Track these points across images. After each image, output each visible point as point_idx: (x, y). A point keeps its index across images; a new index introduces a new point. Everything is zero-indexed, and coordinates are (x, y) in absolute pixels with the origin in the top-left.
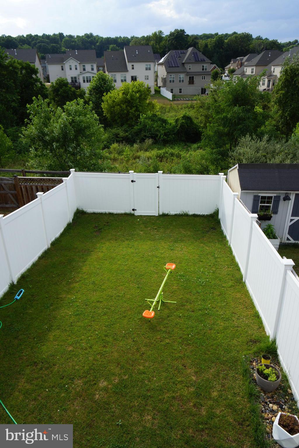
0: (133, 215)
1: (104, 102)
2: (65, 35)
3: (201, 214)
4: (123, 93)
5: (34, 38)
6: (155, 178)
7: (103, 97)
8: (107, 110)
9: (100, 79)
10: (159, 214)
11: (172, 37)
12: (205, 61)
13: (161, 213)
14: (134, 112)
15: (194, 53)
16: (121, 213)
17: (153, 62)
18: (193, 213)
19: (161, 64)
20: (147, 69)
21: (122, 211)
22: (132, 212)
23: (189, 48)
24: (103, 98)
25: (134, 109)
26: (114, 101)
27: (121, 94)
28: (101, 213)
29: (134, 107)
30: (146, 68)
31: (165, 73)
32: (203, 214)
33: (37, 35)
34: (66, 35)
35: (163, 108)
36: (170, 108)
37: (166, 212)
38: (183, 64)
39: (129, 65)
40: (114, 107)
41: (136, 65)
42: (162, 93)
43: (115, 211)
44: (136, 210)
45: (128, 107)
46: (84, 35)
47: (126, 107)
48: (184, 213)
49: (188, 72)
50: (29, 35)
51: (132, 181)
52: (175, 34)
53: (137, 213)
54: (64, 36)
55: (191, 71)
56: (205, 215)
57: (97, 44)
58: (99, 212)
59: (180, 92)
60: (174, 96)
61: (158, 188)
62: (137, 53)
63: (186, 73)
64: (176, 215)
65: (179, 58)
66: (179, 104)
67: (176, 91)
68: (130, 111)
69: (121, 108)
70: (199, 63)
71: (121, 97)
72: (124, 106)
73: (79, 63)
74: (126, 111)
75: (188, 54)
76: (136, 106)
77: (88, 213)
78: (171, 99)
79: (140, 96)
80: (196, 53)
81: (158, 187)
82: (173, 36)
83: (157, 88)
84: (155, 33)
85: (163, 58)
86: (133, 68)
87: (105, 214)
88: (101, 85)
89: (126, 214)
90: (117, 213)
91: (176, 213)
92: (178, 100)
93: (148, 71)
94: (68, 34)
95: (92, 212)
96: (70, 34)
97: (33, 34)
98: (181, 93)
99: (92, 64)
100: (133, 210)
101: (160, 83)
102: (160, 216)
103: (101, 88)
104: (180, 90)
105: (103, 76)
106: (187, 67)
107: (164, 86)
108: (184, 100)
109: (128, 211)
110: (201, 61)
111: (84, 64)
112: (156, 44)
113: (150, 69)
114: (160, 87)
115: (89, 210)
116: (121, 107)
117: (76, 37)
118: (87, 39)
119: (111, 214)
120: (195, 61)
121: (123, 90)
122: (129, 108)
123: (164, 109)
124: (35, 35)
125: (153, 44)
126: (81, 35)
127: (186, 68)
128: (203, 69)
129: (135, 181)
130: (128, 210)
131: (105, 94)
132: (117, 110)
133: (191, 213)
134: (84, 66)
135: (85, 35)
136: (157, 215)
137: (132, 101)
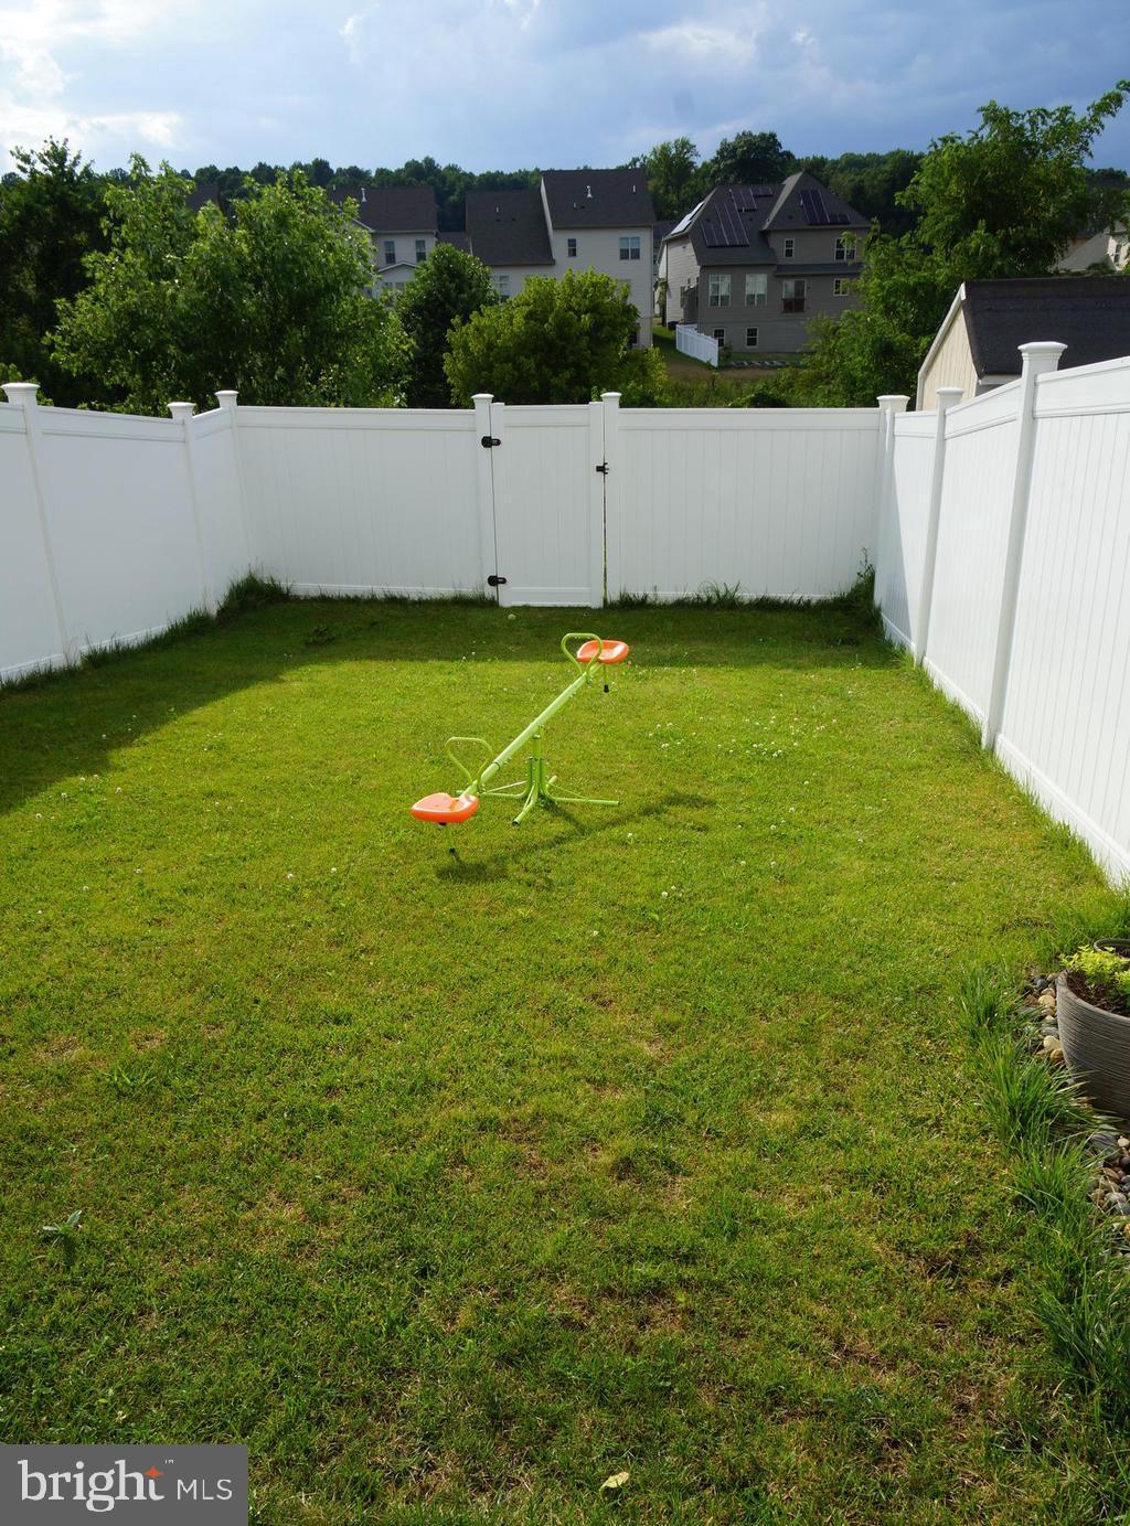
0: (493, 604)
1: (450, 351)
2: (334, 167)
3: (796, 597)
4: (530, 316)
5: (224, 178)
6: (588, 426)
7: (449, 331)
8: (462, 379)
9: (442, 273)
10: (605, 601)
11: (729, 162)
12: (848, 223)
13: (614, 596)
14: (565, 387)
15: (805, 195)
16: (438, 597)
17: (650, 226)
18: (760, 595)
19: (681, 239)
20: (624, 255)
21: (446, 590)
22: (489, 591)
23: (789, 179)
24: (450, 335)
25: (567, 374)
26: (490, 346)
27: (519, 319)
28: (352, 596)
29: (567, 367)
30: (621, 250)
31: (695, 270)
32: (805, 599)
33: (236, 168)
34: (340, 170)
35: (683, 390)
36: (708, 390)
37: (637, 592)
38: (765, 235)
39: (558, 242)
40: (491, 367)
41: (584, 240)
42: (682, 347)
43: (413, 590)
44: (504, 581)
45: (544, 367)
46: (402, 166)
47: (538, 366)
48: (717, 592)
49: (780, 267)
50: (207, 169)
51: (488, 442)
52: (740, 150)
53: (509, 597)
54: (332, 171)
55: (794, 260)
56: (814, 602)
57: (452, 198)
58: (343, 594)
59: (752, 342)
60: (726, 354)
61: (601, 474)
62: (589, 195)
63: (775, 269)
64: (681, 604)
65: (748, 214)
66: (744, 379)
67: (737, 337)
68: (554, 381)
69: (516, 373)
70: (821, 229)
71: (519, 328)
72: (530, 364)
73: (372, 234)
74: (536, 383)
75: (784, 200)
76: (577, 366)
77: (297, 599)
78: (715, 363)
79: (597, 326)
80: (815, 193)
81: (601, 469)
82: (732, 157)
83: (665, 332)
84: (665, 149)
85: (689, 216)
86: (573, 253)
87: (372, 601)
88: (447, 296)
89: (461, 603)
90: (424, 598)
91: (681, 594)
92: (741, 367)
93: (630, 263)
94: (345, 166)
95: (314, 593)
96: (353, 165)
97: (222, 168)
98: (752, 347)
99: (420, 238)
100: (494, 581)
101: (675, 311)
102: (608, 606)
103: (447, 306)
104: (752, 332)
105: (454, 260)
106: (778, 244)
107: (691, 317)
108: (763, 367)
109: (469, 590)
110: (831, 224)
111: (389, 239)
112: (667, 192)
113: (636, 255)
114: (673, 326)
115: (304, 584)
116: (517, 366)
117: (373, 174)
118: (414, 180)
119: (394, 602)
120: (811, 224)
121: (528, 304)
122: (547, 371)
123: (685, 393)
124: (228, 170)
125: (656, 188)
126: (393, 168)
127: (773, 250)
128: (840, 255)
129: (498, 443)
130: (470, 584)
131: (456, 320)
132: (503, 379)
133: (748, 594)
134: (390, 245)
135: (408, 165)
136: (597, 603)
137: (560, 343)
